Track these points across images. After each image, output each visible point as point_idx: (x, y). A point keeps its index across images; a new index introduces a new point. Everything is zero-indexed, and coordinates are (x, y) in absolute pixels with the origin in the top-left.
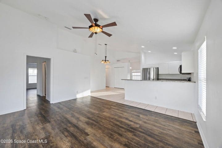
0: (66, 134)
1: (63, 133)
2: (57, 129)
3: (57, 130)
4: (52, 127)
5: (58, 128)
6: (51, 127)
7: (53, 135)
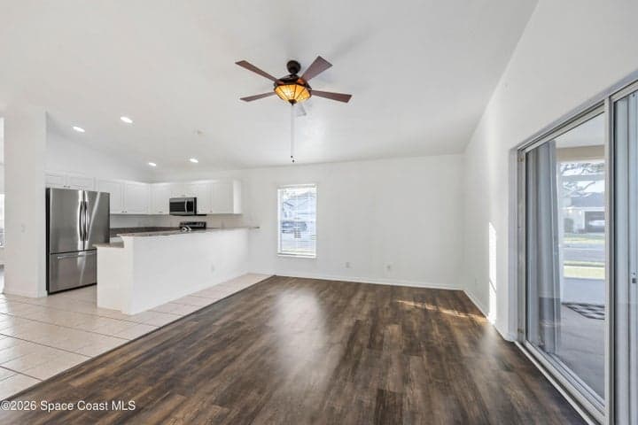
0: (378, 339)
1: (382, 342)
2: (383, 358)
3: (385, 354)
4: (387, 367)
5: (379, 357)
6: (390, 370)
7: (398, 351)
